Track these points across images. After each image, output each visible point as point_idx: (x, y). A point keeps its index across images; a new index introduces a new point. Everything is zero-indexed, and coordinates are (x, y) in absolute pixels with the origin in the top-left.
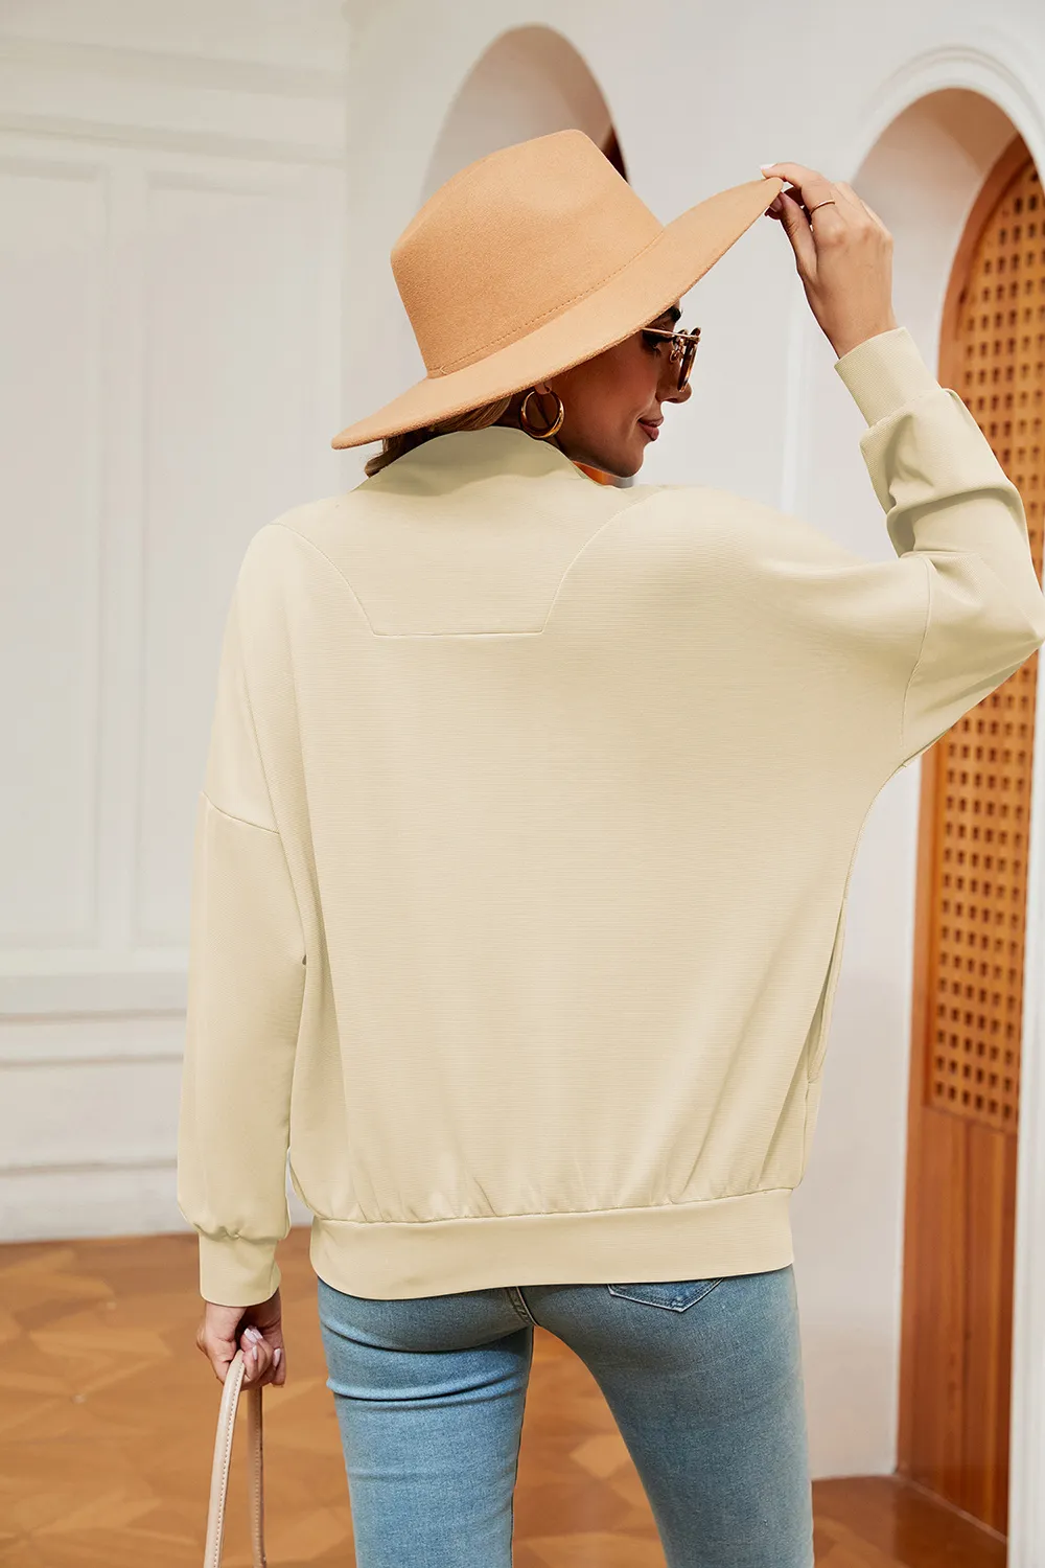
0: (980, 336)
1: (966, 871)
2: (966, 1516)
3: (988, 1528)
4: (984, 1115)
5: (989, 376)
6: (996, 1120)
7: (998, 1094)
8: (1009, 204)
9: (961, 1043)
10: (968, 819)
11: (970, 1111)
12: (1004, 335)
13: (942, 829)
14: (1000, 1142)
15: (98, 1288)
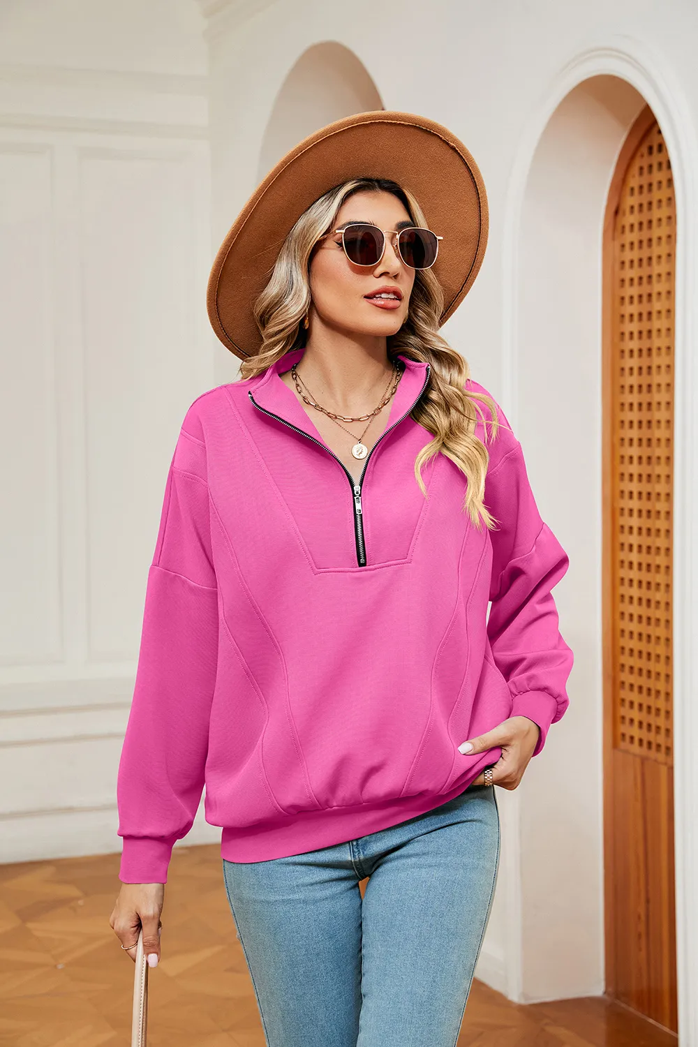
0: (630, 237)
1: (635, 592)
2: (651, 1021)
3: (667, 1029)
4: (653, 754)
5: (636, 263)
6: (661, 757)
7: (661, 739)
8: (644, 149)
9: (636, 706)
10: (635, 557)
11: (643, 751)
12: (645, 235)
13: (618, 564)
14: (664, 770)
15: (72, 891)
